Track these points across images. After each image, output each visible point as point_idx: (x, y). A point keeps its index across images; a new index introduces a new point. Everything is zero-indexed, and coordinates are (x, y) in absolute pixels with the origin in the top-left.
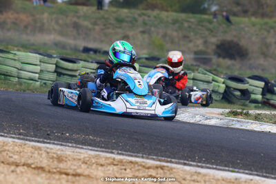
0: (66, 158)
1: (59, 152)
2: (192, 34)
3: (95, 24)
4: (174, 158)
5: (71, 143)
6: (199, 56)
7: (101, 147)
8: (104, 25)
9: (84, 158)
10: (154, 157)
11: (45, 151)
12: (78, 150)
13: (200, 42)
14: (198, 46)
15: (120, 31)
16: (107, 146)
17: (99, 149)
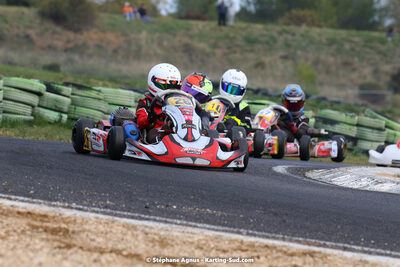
0: (173, 240)
1: (162, 233)
2: (356, 59)
3: (215, 46)
4: (330, 240)
5: (180, 219)
6: (366, 92)
7: (224, 225)
8: (229, 48)
9: (199, 240)
10: (301, 239)
11: (143, 231)
12: (190, 229)
13: (367, 71)
14: (365, 77)
15: (251, 56)
16: (232, 224)
17: (220, 228)
